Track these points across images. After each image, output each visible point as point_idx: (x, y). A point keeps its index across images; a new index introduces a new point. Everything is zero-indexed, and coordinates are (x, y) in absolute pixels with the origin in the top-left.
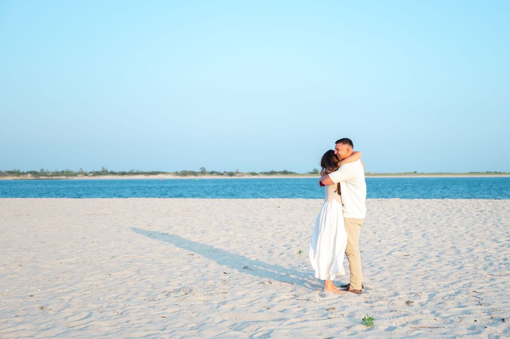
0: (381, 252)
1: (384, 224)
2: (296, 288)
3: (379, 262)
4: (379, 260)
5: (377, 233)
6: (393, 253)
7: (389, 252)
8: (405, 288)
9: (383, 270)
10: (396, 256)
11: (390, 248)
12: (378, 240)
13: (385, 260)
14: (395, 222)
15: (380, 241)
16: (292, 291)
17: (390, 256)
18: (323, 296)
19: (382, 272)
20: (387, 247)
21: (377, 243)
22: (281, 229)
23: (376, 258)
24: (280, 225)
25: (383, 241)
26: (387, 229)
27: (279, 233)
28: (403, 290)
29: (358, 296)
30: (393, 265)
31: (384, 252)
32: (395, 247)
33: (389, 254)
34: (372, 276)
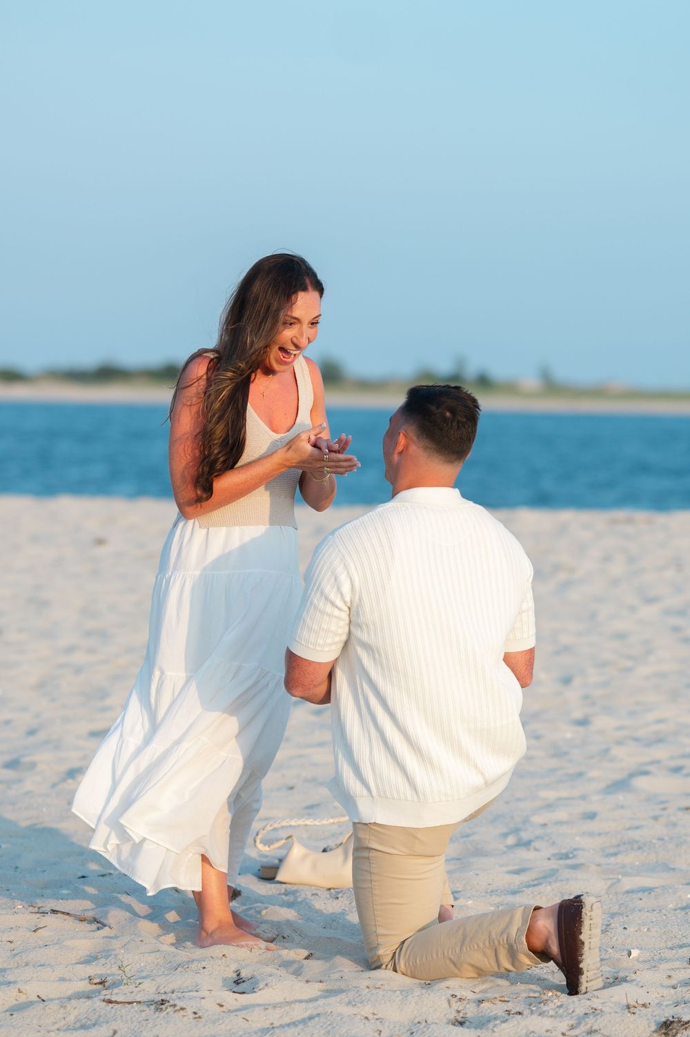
0: (580, 774)
1: (621, 636)
2: (116, 944)
3: (559, 823)
4: (561, 814)
5: (577, 681)
6: (641, 782)
7: (618, 776)
8: (668, 954)
9: (575, 867)
10: (650, 799)
11: (628, 757)
12: (578, 714)
13: (592, 816)
14: (676, 629)
15: (583, 722)
16: (90, 960)
17: (621, 797)
18: (242, 987)
19: (566, 873)
20: (617, 751)
21: (569, 733)
22: (92, 651)
23: (550, 806)
24: (89, 634)
25: (602, 722)
26: (629, 664)
27: (78, 670)
28: (653, 963)
29: (417, 992)
30: (632, 842)
31: (594, 773)
32: (660, 752)
33: (620, 785)
34: (514, 893)
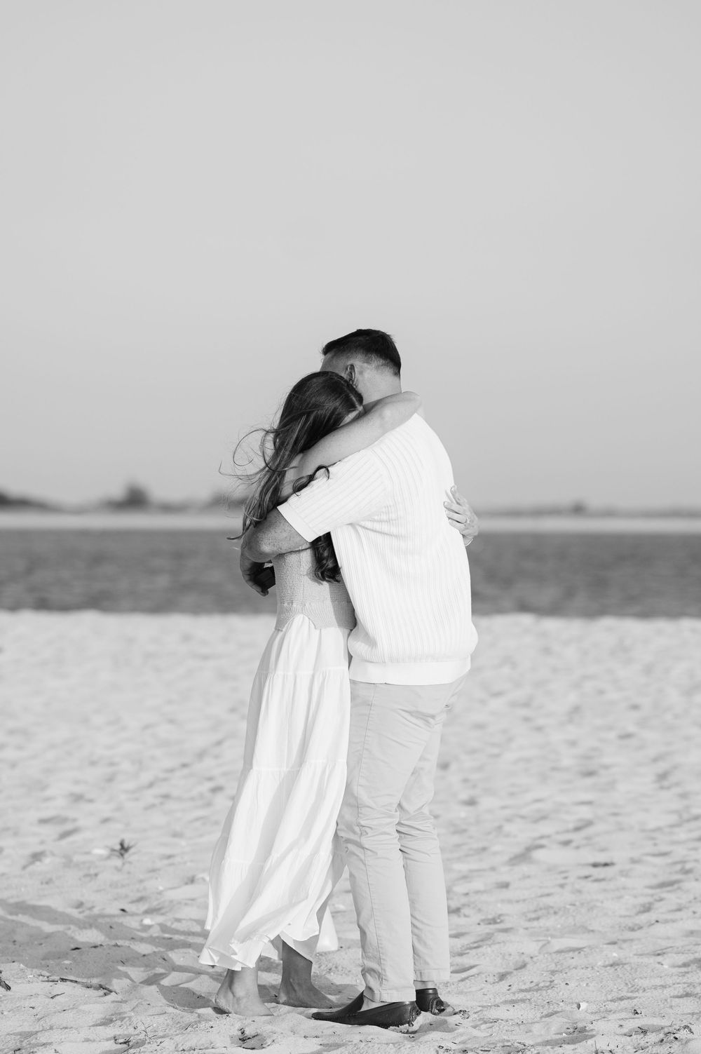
0: (484, 849)
1: (480, 726)
2: (126, 1008)
3: (477, 892)
4: (477, 884)
5: (453, 767)
6: (538, 855)
7: (518, 850)
8: (611, 1006)
9: (506, 930)
10: (551, 869)
11: (522, 834)
12: (464, 796)
13: (506, 886)
14: (527, 719)
15: (471, 802)
16: (107, 1022)
17: (524, 868)
18: (250, 1043)
19: (500, 937)
20: (508, 828)
21: (463, 813)
22: (20, 748)
23: (465, 878)
24: (12, 732)
25: (486, 802)
26: (496, 751)
27: (13, 765)
28: (604, 1014)
29: (408, 1044)
30: (548, 908)
31: (496, 848)
32: (545, 828)
33: (524, 856)
34: (461, 955)
